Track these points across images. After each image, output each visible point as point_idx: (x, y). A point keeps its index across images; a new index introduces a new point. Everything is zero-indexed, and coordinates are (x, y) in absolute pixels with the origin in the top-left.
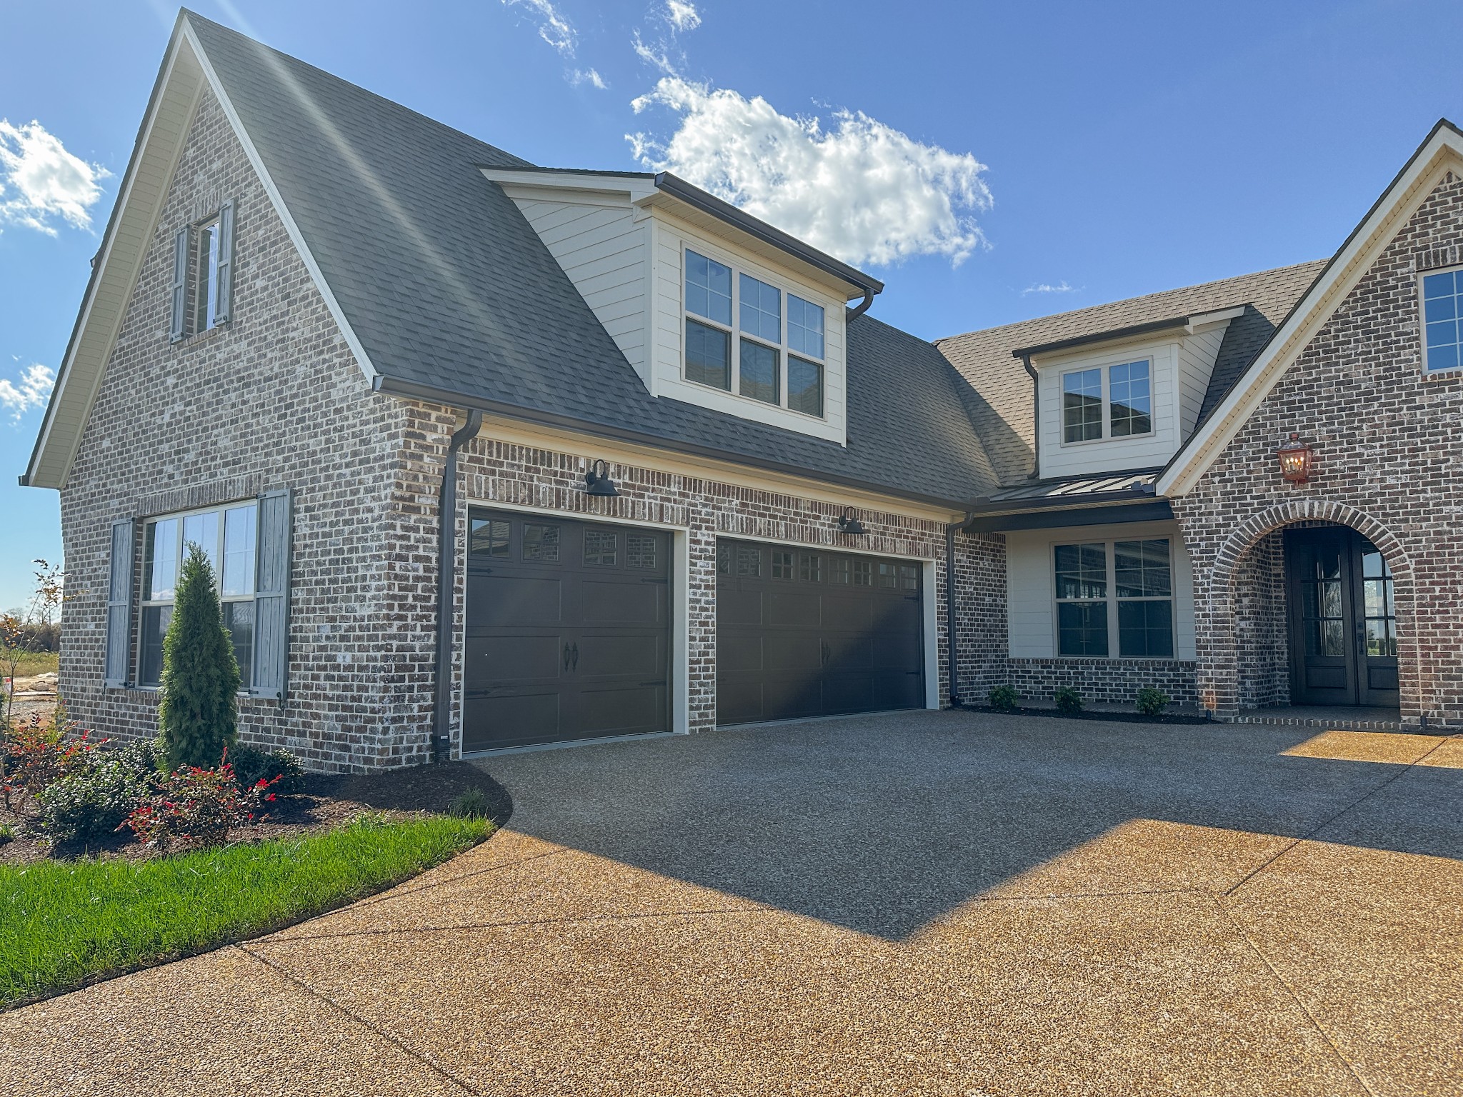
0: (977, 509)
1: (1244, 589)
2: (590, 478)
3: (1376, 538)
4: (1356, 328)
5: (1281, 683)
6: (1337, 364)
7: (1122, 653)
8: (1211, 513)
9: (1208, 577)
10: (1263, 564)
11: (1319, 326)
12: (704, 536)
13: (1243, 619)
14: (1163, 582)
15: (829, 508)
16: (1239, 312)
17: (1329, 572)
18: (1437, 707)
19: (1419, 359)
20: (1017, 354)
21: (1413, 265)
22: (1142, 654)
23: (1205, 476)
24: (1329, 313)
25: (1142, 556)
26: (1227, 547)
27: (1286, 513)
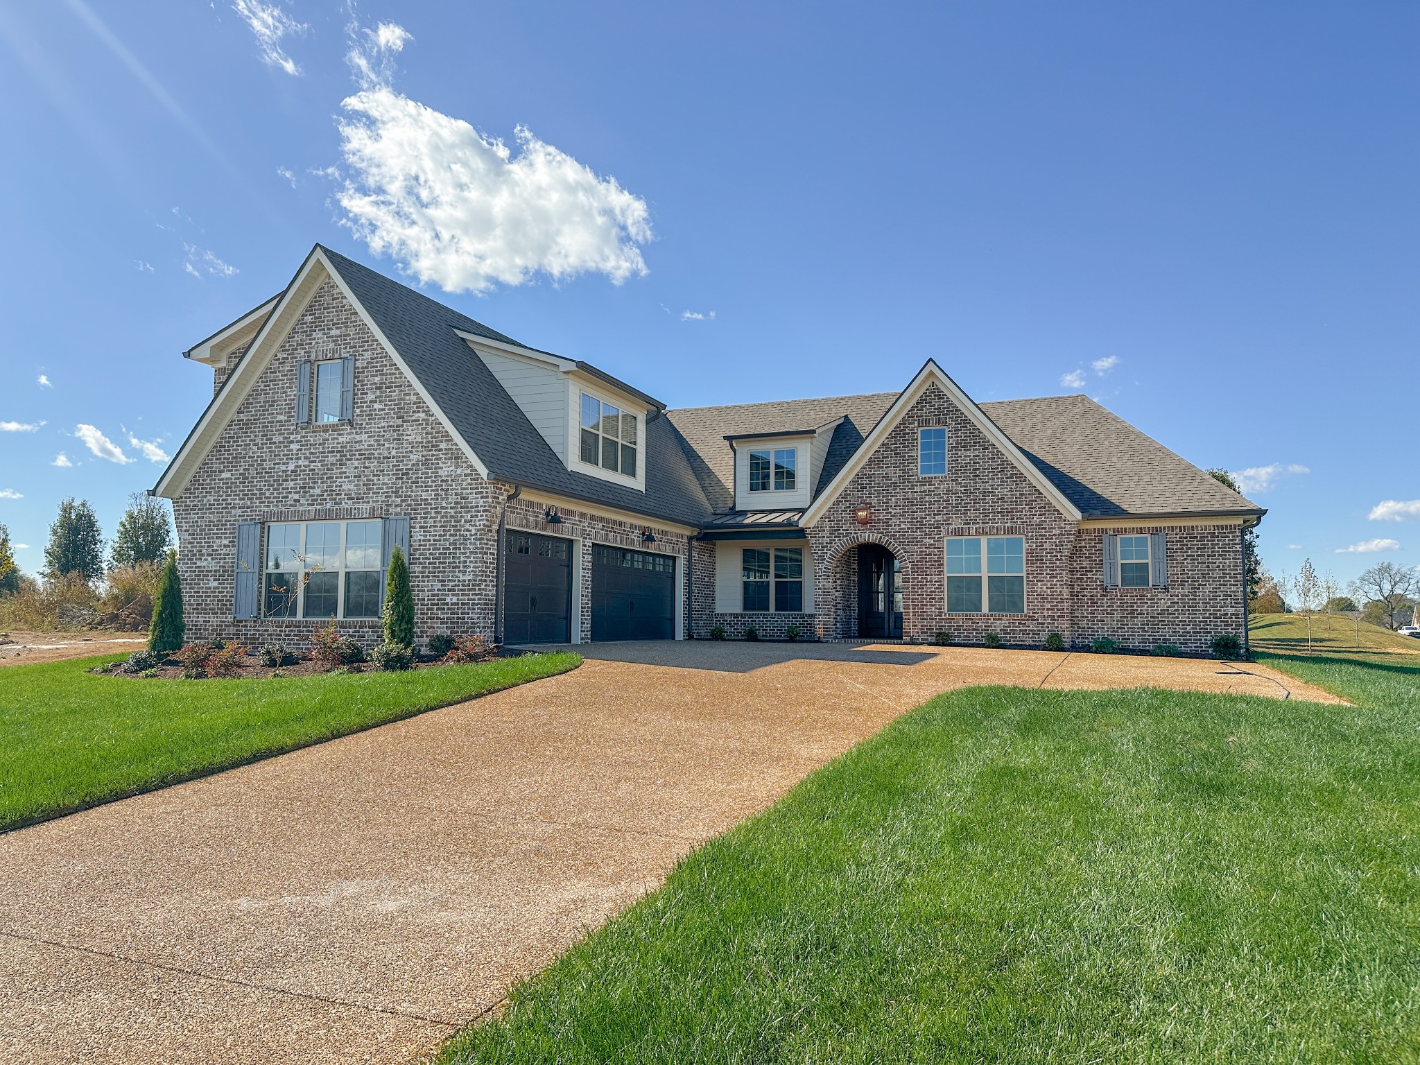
0: (706, 528)
1: (838, 576)
2: (547, 514)
3: (896, 553)
4: (891, 451)
5: (854, 627)
6: (882, 467)
7: (776, 610)
8: (824, 537)
9: (821, 569)
10: (848, 563)
11: (876, 448)
12: (588, 543)
13: (837, 591)
14: (799, 571)
15: (638, 527)
16: (842, 421)
17: (879, 568)
18: (918, 632)
19: (917, 470)
20: (725, 438)
21: (916, 424)
22: (786, 610)
23: (822, 518)
24: (880, 442)
25: (788, 555)
26: (831, 555)
27: (858, 539)
